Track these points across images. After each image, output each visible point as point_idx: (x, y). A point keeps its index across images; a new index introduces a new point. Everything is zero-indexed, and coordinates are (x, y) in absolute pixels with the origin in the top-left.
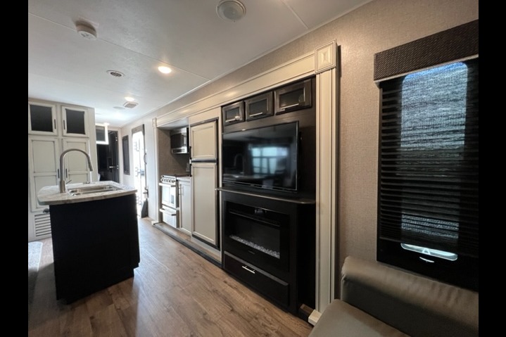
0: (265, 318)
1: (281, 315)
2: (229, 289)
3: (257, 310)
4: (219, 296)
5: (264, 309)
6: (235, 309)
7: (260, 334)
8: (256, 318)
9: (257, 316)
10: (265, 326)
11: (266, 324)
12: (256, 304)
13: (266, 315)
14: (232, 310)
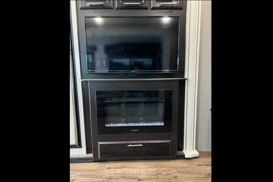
0: (163, 170)
1: (169, 164)
2: (119, 171)
3: (154, 170)
4: (118, 178)
5: (157, 167)
6: (140, 178)
7: (172, 179)
8: (160, 174)
9: (159, 172)
10: (169, 174)
11: (169, 173)
12: (149, 167)
13: (162, 169)
14: (139, 180)
